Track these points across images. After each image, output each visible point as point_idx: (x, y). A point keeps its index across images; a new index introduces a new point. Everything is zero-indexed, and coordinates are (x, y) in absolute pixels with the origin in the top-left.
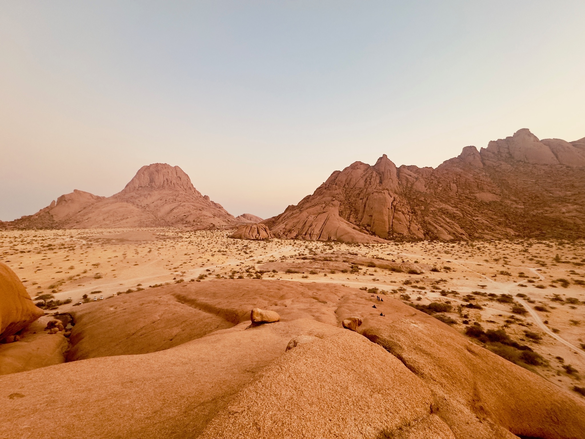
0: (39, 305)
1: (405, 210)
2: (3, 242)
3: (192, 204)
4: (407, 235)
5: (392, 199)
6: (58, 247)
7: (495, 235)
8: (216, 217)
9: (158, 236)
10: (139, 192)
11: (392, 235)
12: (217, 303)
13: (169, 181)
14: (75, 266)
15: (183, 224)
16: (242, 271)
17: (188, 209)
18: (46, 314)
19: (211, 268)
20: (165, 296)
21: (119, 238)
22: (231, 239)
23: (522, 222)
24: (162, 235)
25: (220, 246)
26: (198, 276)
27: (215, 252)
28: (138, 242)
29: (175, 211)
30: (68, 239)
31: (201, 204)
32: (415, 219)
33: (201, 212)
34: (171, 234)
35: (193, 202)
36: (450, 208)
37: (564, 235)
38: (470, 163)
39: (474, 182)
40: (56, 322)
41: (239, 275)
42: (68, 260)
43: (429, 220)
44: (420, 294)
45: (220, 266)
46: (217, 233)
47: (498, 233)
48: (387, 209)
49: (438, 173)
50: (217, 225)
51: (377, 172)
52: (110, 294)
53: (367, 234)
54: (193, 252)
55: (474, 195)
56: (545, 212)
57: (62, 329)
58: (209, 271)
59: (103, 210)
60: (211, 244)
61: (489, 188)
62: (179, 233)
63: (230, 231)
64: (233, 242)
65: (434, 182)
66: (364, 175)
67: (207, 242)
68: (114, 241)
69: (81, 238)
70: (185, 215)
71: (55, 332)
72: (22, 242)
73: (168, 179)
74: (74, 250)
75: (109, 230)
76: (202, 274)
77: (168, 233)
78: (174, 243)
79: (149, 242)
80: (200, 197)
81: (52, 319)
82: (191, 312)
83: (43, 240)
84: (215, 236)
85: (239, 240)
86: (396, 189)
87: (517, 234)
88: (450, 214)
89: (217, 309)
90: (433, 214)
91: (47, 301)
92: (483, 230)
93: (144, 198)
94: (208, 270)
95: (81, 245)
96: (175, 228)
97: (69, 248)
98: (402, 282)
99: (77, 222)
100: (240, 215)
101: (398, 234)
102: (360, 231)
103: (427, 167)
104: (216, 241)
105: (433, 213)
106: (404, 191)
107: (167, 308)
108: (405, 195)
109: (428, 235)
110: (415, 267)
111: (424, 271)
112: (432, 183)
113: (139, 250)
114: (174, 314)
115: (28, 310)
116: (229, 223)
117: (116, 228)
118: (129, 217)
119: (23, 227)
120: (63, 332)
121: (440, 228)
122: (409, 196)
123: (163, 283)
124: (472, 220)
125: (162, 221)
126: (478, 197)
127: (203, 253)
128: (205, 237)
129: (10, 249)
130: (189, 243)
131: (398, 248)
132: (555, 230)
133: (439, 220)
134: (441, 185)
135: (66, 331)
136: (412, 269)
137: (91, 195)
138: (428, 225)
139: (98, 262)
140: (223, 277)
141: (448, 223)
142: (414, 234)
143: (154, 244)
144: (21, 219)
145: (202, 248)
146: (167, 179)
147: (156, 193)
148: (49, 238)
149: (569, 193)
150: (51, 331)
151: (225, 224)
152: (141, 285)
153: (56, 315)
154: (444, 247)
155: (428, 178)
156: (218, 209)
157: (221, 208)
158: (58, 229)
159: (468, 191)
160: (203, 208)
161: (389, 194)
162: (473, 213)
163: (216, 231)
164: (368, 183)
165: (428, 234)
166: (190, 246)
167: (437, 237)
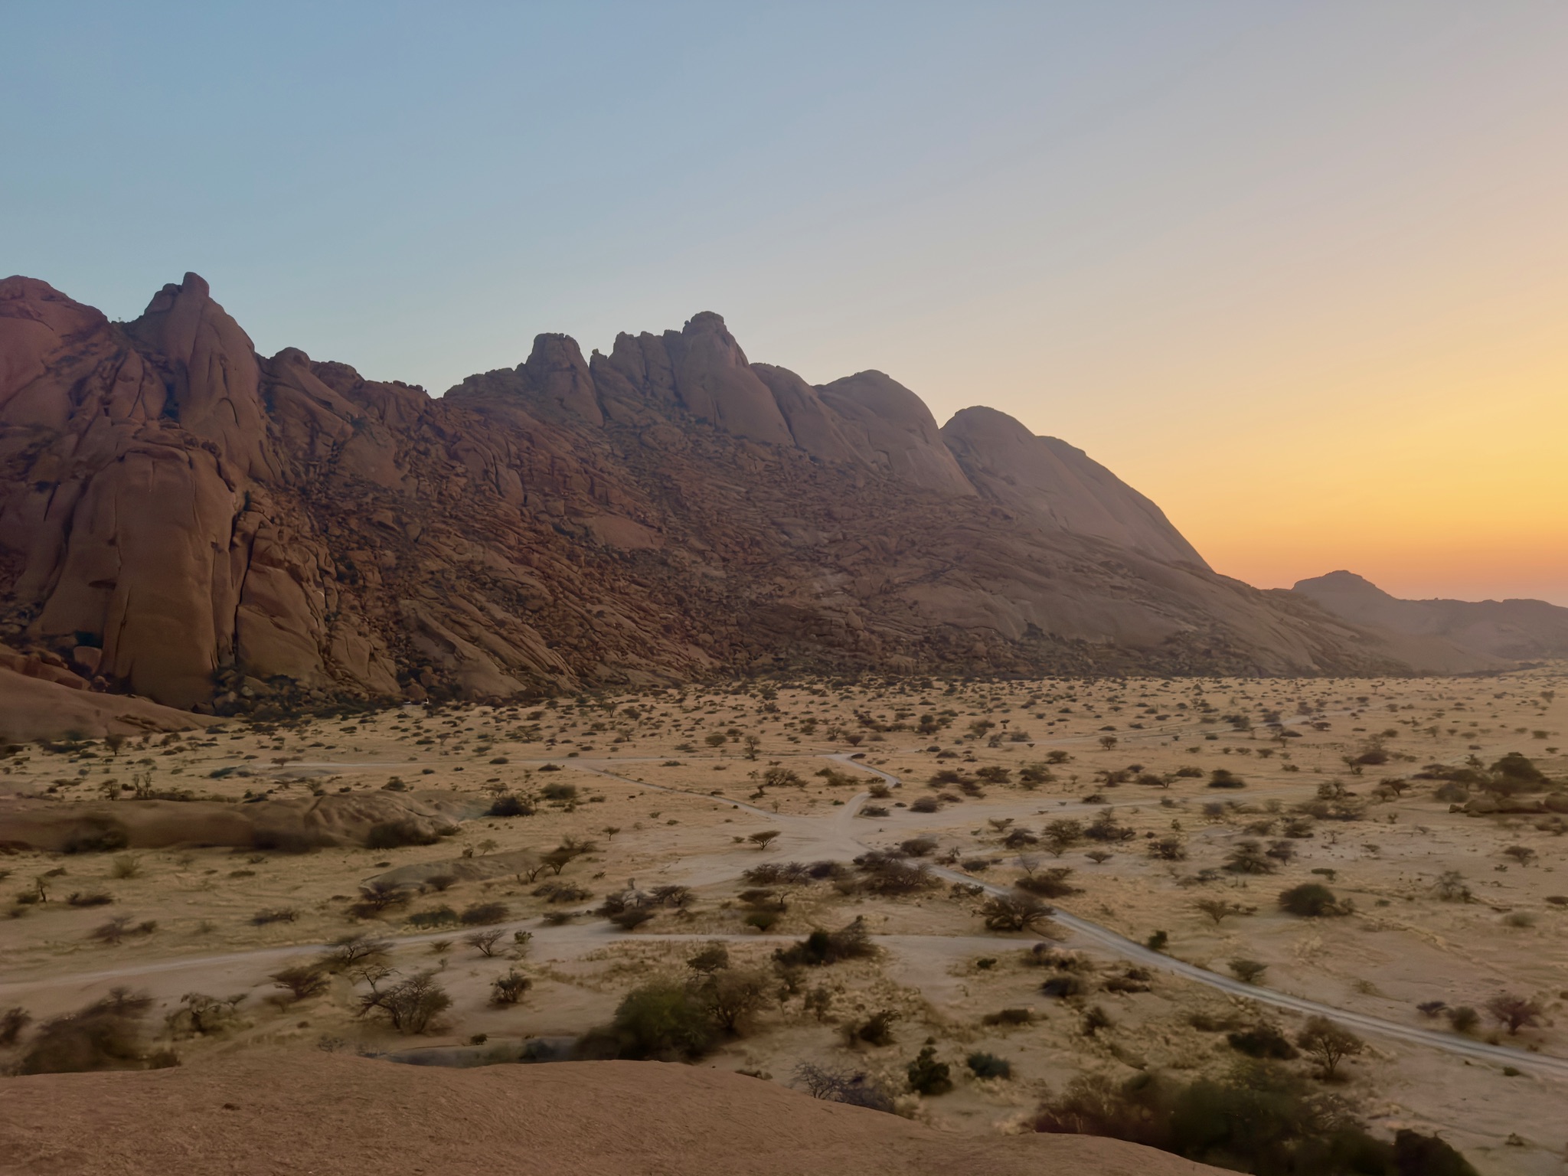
1: (306, 562)
4: (318, 683)
5: (236, 500)
7: (660, 669)
11: (238, 685)
23: (725, 623)
32: (353, 608)
36: (504, 564)
37: (827, 664)
38: (561, 400)
39: (577, 472)
43: (421, 615)
44: (489, 955)
47: (669, 664)
48: (209, 554)
49: (449, 416)
51: (147, 356)
53: (77, 685)
55: (581, 520)
56: (779, 593)
61: (627, 500)
65: (433, 451)
66: (70, 360)
86: (259, 461)
87: (718, 664)
88: (505, 589)
90: (438, 586)
92: (624, 653)
98: (341, 906)
101: (272, 680)
102: (29, 670)
103: (403, 385)
105: (436, 580)
106: (297, 475)
108: (304, 491)
109: (419, 681)
110: (399, 807)
111: (453, 822)
112: (426, 453)
121: (468, 649)
122: (324, 501)
124: (583, 612)
126: (595, 530)
131: (276, 744)
132: (807, 649)
133: (464, 612)
134: (460, 470)
136: (389, 819)
138: (416, 637)
141: (502, 623)
142: (351, 678)
149: (825, 535)
154: (497, 720)
155: (409, 428)
159: (560, 505)
161: (220, 471)
162: (585, 590)
164: (92, 404)
165: (416, 674)
167: (458, 688)
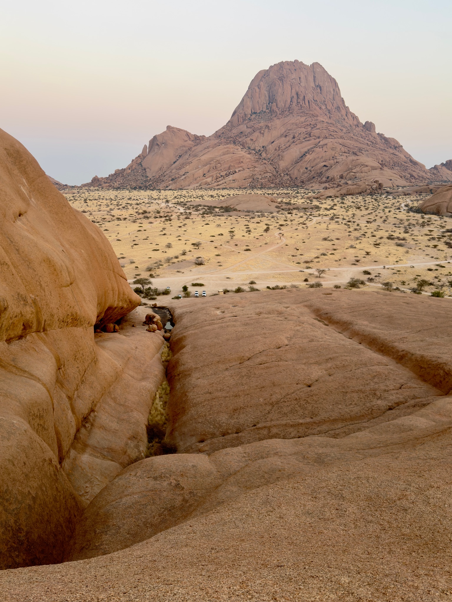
0: (138, 291)
2: (101, 205)
3: (341, 141)
6: (154, 216)
8: (385, 168)
9: (279, 205)
10: (251, 123)
12: (398, 337)
13: (301, 97)
14: (172, 243)
15: (321, 183)
16: (440, 283)
17: (331, 153)
18: (145, 304)
19: (373, 270)
20: (294, 306)
21: (224, 205)
22: (415, 214)
24: (286, 203)
25: (391, 227)
26: (348, 281)
27: (381, 238)
28: (249, 213)
29: (309, 157)
30: (163, 205)
31: (356, 141)
33: (354, 158)
34: (300, 201)
35: (342, 137)
40: (154, 317)
41: (433, 289)
42: (165, 234)
45: (393, 267)
46: (387, 202)
50: (387, 184)
52: (215, 290)
54: (337, 235)
57: (161, 328)
58: (369, 273)
59: (203, 158)
60: (373, 223)
62: (314, 200)
63: (414, 198)
64: (421, 221)
67: (366, 218)
68: (217, 210)
69: (178, 203)
70: (325, 166)
71: (154, 331)
72: (117, 205)
73: (300, 93)
74: (170, 220)
75: (211, 193)
76: (356, 278)
77: (296, 200)
78: (305, 217)
79: (266, 214)
80: (357, 126)
81: (150, 312)
82: (343, 345)
83: (137, 204)
84: (382, 207)
85: (434, 217)
89: (398, 351)
91: (145, 288)
93: (259, 134)
94: (367, 273)
95: (178, 214)
96: (307, 191)
97: (166, 217)
99: (173, 180)
100: (439, 163)
104: (384, 218)
107: (298, 328)
113: (252, 226)
114: (312, 341)
115: (124, 294)
116: (413, 181)
117: (219, 189)
118: (237, 171)
119: (118, 186)
120: (162, 332)
123: (288, 284)
125: (287, 177)
127: (357, 239)
128: (362, 208)
129: (107, 214)
130: (332, 219)
135: (165, 332)
137: (188, 134)
139: (199, 240)
140: (397, 289)
143: (273, 217)
144: (115, 174)
145: (356, 230)
146: (297, 94)
147: (277, 122)
148: (144, 202)
150: (149, 327)
151: (403, 182)
152: (255, 283)
153: (154, 307)
156: (391, 151)
157: (397, 147)
158: (153, 190)
160: (360, 150)
163: (384, 196)
166: (333, 226)
